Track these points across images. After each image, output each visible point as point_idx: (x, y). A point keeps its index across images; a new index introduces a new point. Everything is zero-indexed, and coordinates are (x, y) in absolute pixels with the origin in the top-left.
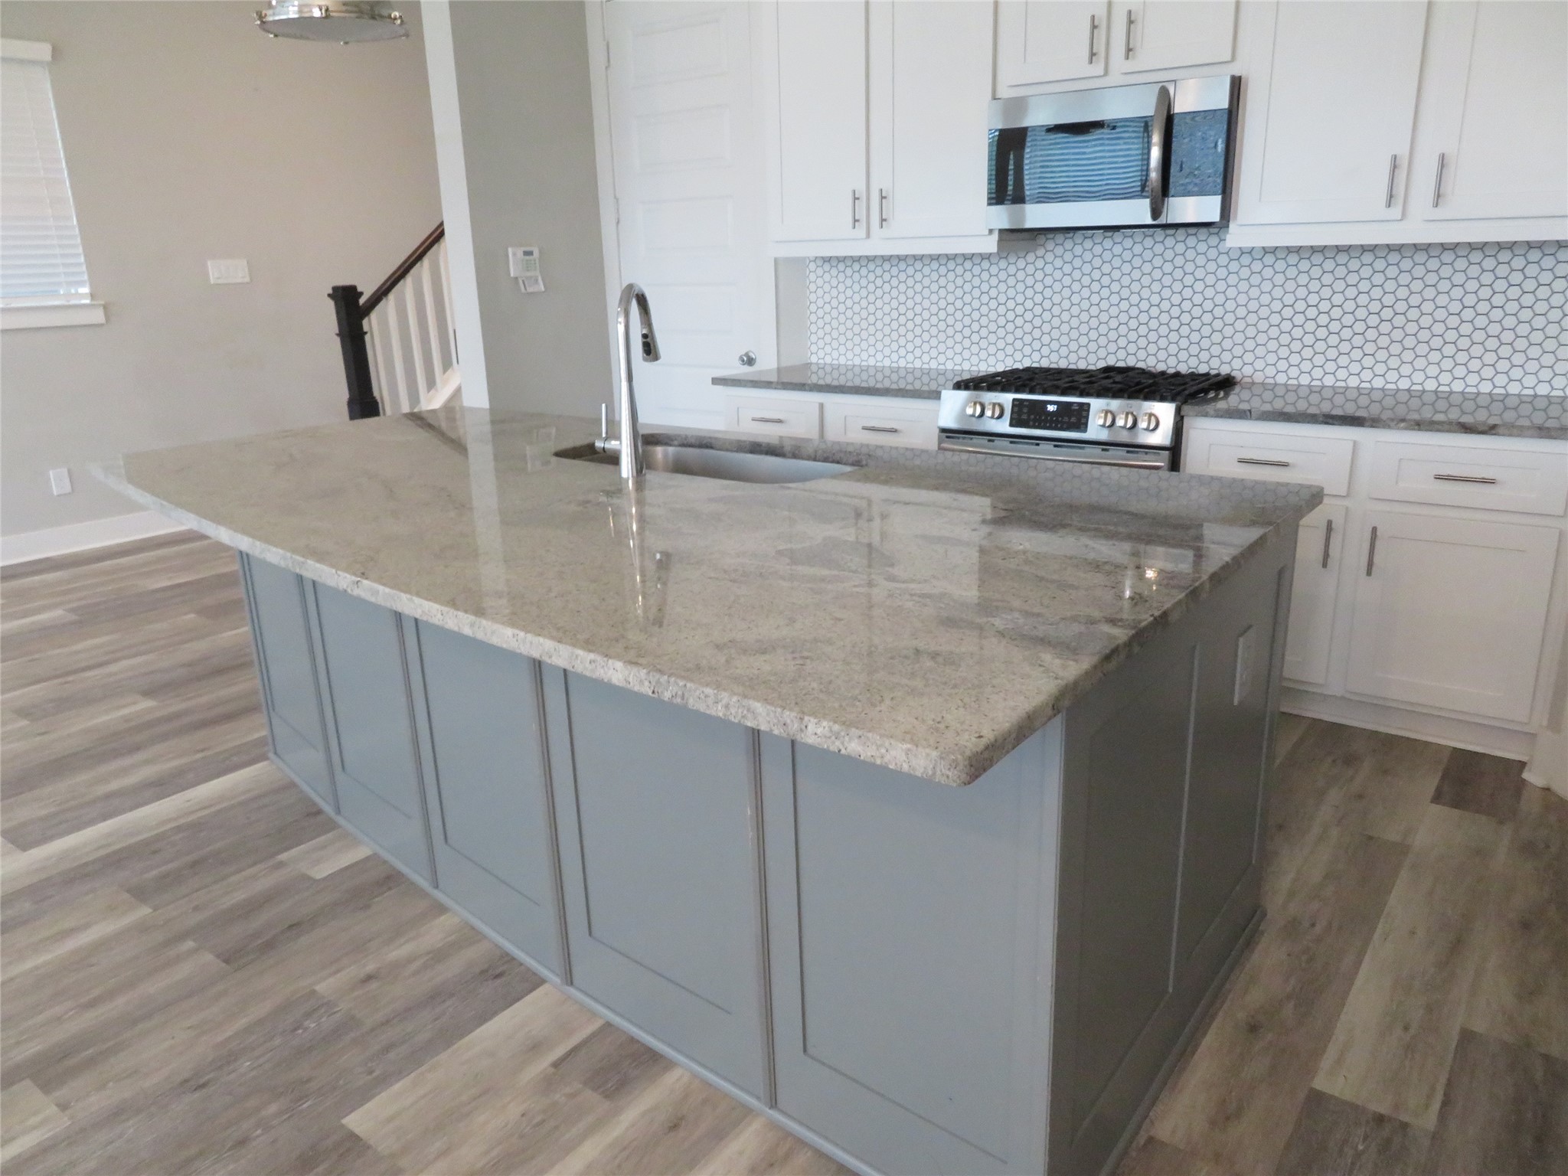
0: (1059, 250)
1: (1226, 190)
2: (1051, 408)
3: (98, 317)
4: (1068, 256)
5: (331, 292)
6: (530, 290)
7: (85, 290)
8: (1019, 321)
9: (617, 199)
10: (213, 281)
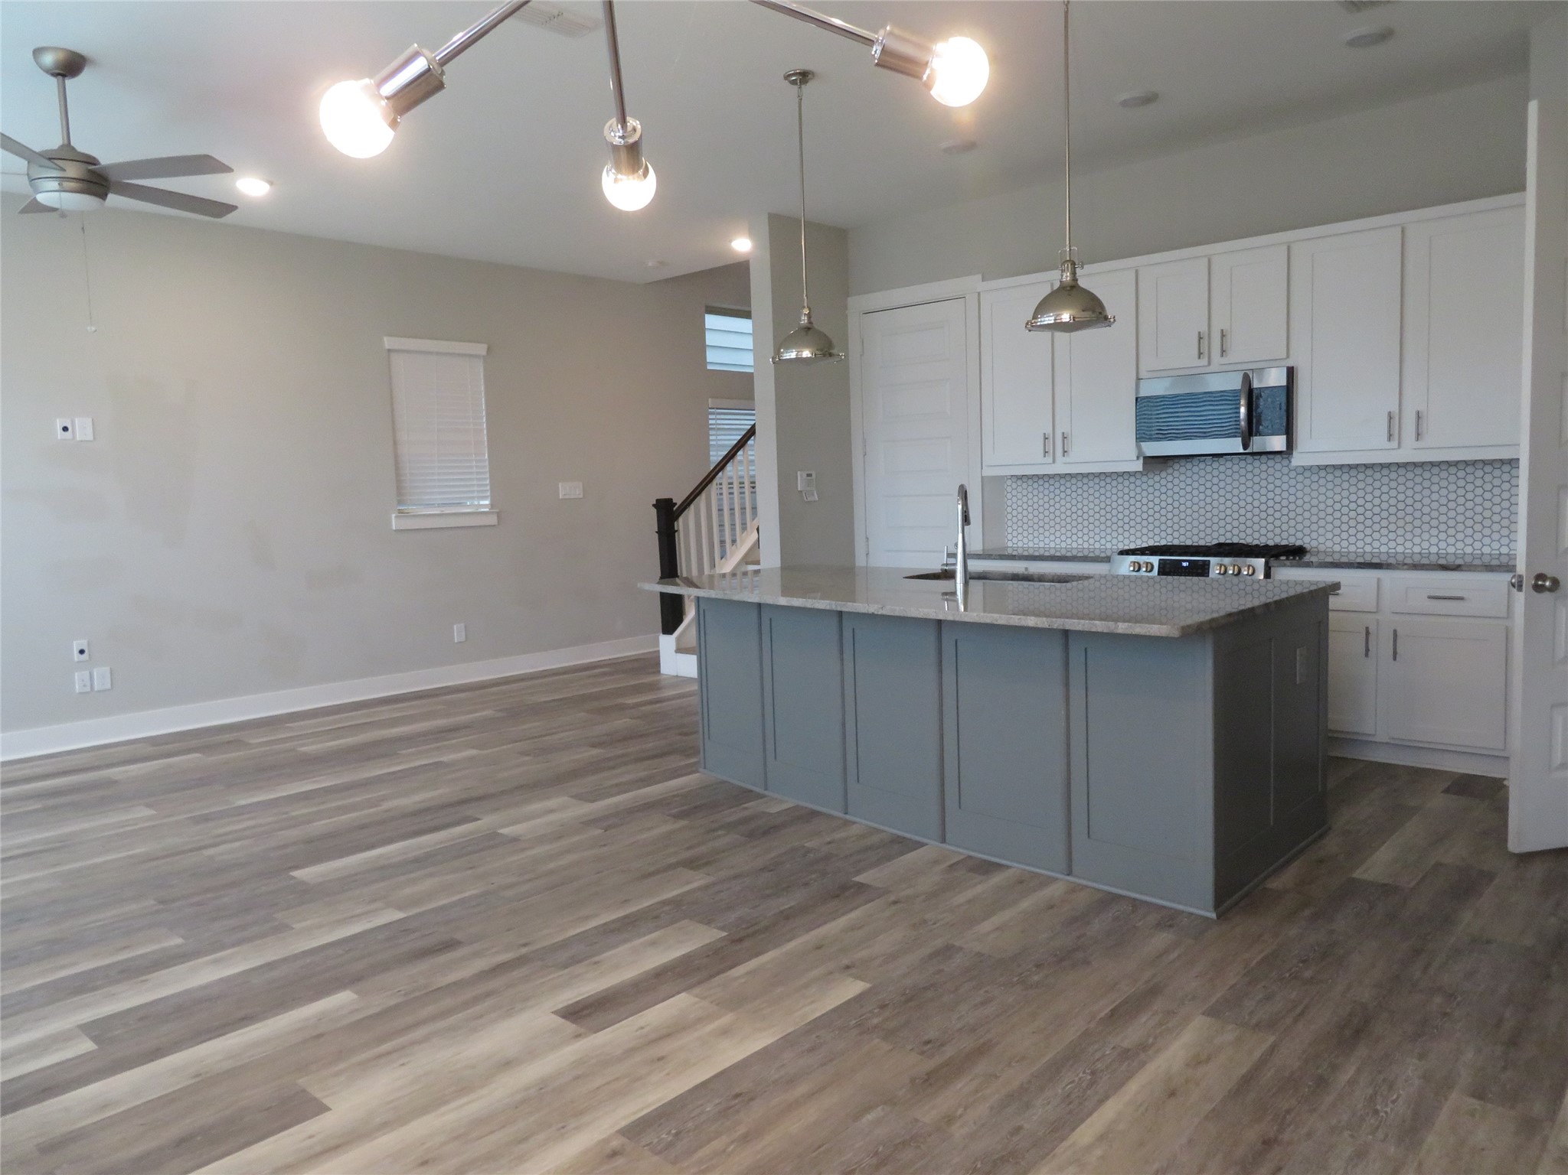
0: (1183, 470)
1: (1289, 431)
2: (1185, 564)
3: (493, 520)
4: (1189, 473)
5: (655, 503)
6: (809, 499)
7: (487, 502)
8: (1157, 516)
9: (864, 440)
10: (561, 497)
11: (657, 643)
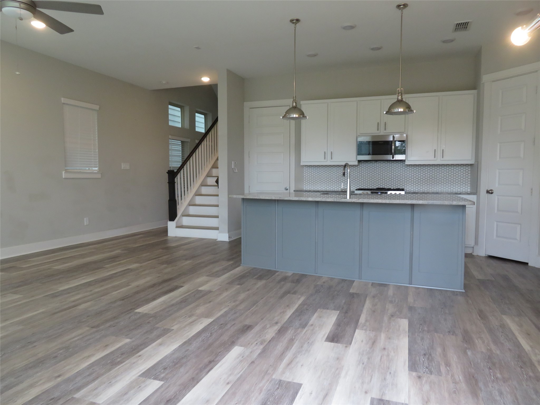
3: (99, 176)
6: (235, 171)
7: (97, 169)
9: (249, 152)
10: (122, 168)
11: (167, 224)
